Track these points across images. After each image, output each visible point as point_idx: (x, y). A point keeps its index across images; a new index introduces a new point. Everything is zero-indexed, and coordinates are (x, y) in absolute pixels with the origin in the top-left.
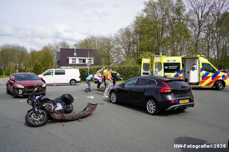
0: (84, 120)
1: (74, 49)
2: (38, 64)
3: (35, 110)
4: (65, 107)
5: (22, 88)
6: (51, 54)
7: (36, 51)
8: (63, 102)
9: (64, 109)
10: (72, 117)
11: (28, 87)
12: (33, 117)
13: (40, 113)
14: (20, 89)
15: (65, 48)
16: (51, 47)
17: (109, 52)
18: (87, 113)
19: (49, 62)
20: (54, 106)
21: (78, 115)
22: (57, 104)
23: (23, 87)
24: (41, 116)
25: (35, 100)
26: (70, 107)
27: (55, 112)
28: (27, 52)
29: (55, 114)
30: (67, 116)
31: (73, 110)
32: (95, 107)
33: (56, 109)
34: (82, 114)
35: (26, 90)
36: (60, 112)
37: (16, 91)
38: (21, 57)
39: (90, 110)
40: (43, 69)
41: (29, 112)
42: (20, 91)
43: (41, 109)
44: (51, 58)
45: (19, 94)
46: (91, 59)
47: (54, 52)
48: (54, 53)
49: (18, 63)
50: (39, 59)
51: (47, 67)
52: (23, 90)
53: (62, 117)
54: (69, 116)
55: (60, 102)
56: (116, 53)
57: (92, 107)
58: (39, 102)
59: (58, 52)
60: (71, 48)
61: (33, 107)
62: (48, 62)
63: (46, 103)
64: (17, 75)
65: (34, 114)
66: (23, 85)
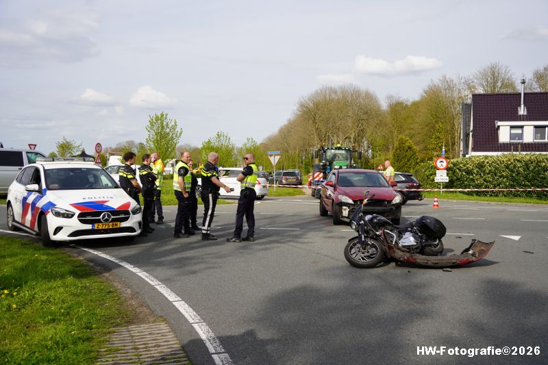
1: (520, 94)
3: (362, 239)
4: (422, 242)
5: (349, 204)
9: (419, 245)
10: (432, 261)
11: (361, 201)
12: (357, 250)
13: (369, 244)
14: (345, 205)
16: (449, 88)
18: (466, 258)
19: (441, 137)
20: (398, 236)
23: (351, 201)
24: (370, 251)
25: (362, 222)
27: (399, 249)
28: (379, 107)
29: (397, 251)
32: (488, 250)
33: (401, 243)
36: (408, 250)
37: (337, 207)
39: (477, 255)
41: (350, 240)
42: (345, 210)
43: (371, 238)
45: (343, 217)
52: (351, 207)
53: (409, 257)
54: (426, 260)
55: (411, 232)
57: (482, 248)
58: (370, 227)
61: (358, 234)
62: (439, 138)
63: (383, 229)
64: (340, 175)
65: (359, 246)
66: (350, 197)
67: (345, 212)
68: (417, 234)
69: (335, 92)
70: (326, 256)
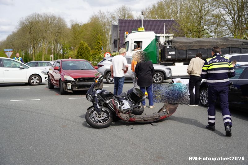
0: (159, 124)
1: (140, 20)
2: (85, 46)
3: (97, 107)
4: (133, 106)
5: (71, 81)
6: (103, 28)
7: (80, 24)
8: (131, 99)
9: (132, 108)
10: (143, 119)
11: (79, 79)
12: (94, 115)
13: (103, 110)
14: (69, 82)
15: (126, 19)
16: (103, 17)
17: (200, 24)
18: (164, 115)
19: (100, 42)
20: (120, 103)
21: (152, 117)
22: (122, 101)
23: (73, 79)
24: (104, 115)
25: (96, 95)
26: (139, 107)
27: (122, 112)
29: (121, 114)
30: (137, 118)
31: (143, 111)
33: (122, 108)
34: (157, 116)
35: (77, 83)
36: (127, 112)
38: (57, 34)
39: (168, 112)
40: (91, 53)
41: (89, 109)
42: (69, 85)
43: (104, 106)
44: (103, 34)
45: (67, 89)
46: (168, 37)
47: (108, 25)
48: (107, 27)
49: (53, 43)
50: (84, 37)
51: (97, 50)
52: (73, 83)
53: (130, 118)
54: (140, 118)
55: (126, 99)
56: (214, 23)
57: (171, 107)
58: (101, 98)
59: (114, 26)
60: (135, 18)
61: (93, 104)
63: (110, 99)
64: (63, 62)
65: (96, 112)
66: (72, 77)
67: (69, 86)
68: (130, 101)
69: (41, 17)
70: (68, 120)
